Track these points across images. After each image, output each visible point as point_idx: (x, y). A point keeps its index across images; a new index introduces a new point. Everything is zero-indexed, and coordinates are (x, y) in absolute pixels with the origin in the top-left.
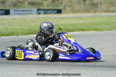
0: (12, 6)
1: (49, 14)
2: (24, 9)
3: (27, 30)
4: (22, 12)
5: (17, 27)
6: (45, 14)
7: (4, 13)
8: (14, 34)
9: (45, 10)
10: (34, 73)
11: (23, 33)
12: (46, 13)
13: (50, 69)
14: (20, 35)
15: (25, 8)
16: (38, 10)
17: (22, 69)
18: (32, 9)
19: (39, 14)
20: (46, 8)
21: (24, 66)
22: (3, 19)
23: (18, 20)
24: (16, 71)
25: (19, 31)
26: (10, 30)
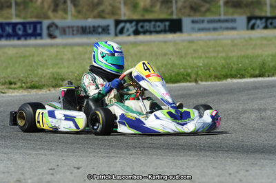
0: (187, 11)
2: (217, 18)
3: (219, 69)
4: (212, 25)
5: (195, 61)
6: (266, 27)
7: (167, 28)
8: (188, 78)
9: (267, 18)
10: (230, 172)
11: (210, 77)
12: (269, 26)
14: (202, 81)
15: (220, 15)
16: (249, 19)
17: (202, 162)
18: (236, 16)
19: (253, 28)
20: (269, 15)
22: (165, 42)
23: (201, 43)
24: (187, 168)
25: (201, 70)
26: (180, 69)
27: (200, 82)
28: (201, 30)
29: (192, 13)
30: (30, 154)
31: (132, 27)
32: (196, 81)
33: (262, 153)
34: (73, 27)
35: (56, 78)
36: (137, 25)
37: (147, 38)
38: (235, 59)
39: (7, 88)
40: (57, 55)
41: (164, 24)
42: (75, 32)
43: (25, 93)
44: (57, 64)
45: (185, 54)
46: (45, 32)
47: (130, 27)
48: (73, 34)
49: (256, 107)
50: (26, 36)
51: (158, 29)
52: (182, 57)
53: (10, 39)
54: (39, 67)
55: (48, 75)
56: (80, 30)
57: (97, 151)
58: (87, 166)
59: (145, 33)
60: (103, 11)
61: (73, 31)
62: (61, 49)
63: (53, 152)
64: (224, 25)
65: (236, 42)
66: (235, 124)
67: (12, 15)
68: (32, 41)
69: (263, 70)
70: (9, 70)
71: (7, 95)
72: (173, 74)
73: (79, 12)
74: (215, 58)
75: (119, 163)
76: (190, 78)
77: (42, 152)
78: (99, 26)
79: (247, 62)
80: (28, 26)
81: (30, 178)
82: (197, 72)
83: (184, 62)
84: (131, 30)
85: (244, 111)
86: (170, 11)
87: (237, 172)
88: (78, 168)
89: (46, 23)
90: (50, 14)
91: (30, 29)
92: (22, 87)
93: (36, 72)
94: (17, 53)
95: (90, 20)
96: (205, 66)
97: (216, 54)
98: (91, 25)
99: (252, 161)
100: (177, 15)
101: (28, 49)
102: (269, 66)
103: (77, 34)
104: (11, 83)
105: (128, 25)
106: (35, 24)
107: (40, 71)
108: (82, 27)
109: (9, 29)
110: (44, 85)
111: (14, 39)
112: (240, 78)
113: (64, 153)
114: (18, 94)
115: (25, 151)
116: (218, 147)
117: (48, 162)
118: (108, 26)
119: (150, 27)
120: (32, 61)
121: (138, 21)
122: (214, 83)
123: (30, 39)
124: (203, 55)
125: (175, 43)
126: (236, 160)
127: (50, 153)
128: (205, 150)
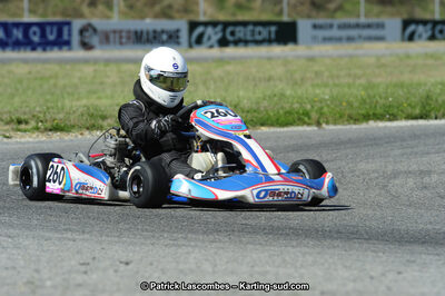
0: (306, 8)
2: (353, 21)
3: (356, 104)
4: (345, 33)
5: (317, 91)
6: (432, 38)
7: (273, 36)
8: (306, 119)
9: (435, 23)
10: (372, 274)
11: (341, 117)
12: (438, 35)
13: (437, 257)
14: (327, 123)
15: (358, 16)
16: (406, 24)
17: (327, 257)
18: (384, 19)
19: (411, 38)
20: (437, 17)
21: (334, 247)
22: (270, 59)
23: (328, 61)
24: (302, 266)
25: (328, 106)
26: (292, 103)
27: (324, 125)
28: (327, 40)
29: (314, 13)
30: (50, 239)
31: (216, 33)
32: (318, 124)
33: (424, 243)
34: (121, 32)
35: (92, 115)
36: (224, 30)
37: (240, 51)
38: (381, 90)
39: (13, 129)
40: (94, 77)
41: (267, 29)
42: (124, 40)
43: (43, 138)
44: (95, 92)
45: (302, 79)
46: (76, 38)
47: (213, 34)
48: (121, 43)
49: (414, 167)
50: (46, 44)
51: (258, 37)
52: (296, 83)
53: (19, 50)
54: (66, 95)
55: (81, 110)
56: (133, 36)
57: (157, 235)
58: (141, 260)
59: (236, 43)
60: (170, 7)
61: (121, 37)
62: (101, 67)
63: (86, 236)
64: (366, 32)
65: (383, 61)
66: (380, 195)
67: (23, 9)
68: (55, 54)
69: (427, 108)
70: (17, 100)
71: (13, 140)
72: (281, 112)
73: (131, 7)
74: (349, 86)
75: (193, 255)
76: (309, 118)
77: (69, 235)
78: (163, 32)
79: (401, 93)
80: (48, 29)
81: (50, 279)
82: (321, 108)
83: (299, 92)
84: (215, 38)
85: (395, 175)
86: (277, 9)
87: (383, 275)
88: (127, 264)
89: (77, 24)
90: (85, 9)
91: (52, 33)
92: (37, 129)
93: (59, 104)
94: (30, 73)
95: (148, 21)
96: (333, 99)
97: (351, 81)
98: (151, 28)
99: (408, 257)
100: (289, 15)
101: (48, 66)
102: (437, 101)
103: (126, 43)
104: (20, 122)
105: (210, 30)
106: (60, 26)
107: (67, 103)
108: (136, 33)
109: (18, 34)
110: (73, 126)
111: (25, 50)
112: (390, 120)
113: (104, 238)
114: (31, 140)
115: (42, 233)
116: (352, 233)
117: (78, 252)
118: (178, 31)
119: (245, 35)
120: (55, 85)
121: (226, 25)
122: (348, 127)
123: (51, 50)
124: (331, 82)
125: (285, 61)
126: (381, 254)
127: (81, 237)
128: (331, 237)
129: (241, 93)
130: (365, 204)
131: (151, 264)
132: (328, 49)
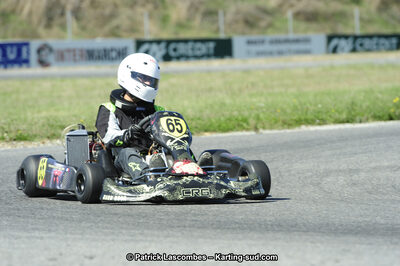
0: (241, 26)
1: (369, 50)
2: (282, 36)
3: (289, 111)
4: (275, 48)
5: (254, 100)
6: (354, 50)
7: (212, 51)
8: (245, 125)
9: (356, 38)
11: (276, 122)
14: (264, 128)
15: (287, 31)
16: (330, 38)
18: (310, 34)
19: (335, 51)
20: (358, 31)
22: (209, 72)
23: (261, 73)
25: (264, 112)
26: (232, 111)
27: (261, 131)
28: (260, 54)
29: (247, 30)
30: (20, 237)
31: (160, 50)
32: (256, 129)
33: (356, 234)
34: (74, 50)
35: (52, 126)
36: (167, 47)
37: (182, 65)
38: (310, 98)
40: (52, 91)
41: (206, 45)
42: (78, 57)
43: (8, 147)
44: (53, 105)
45: (240, 90)
46: (34, 57)
47: (158, 51)
48: (75, 60)
49: (344, 166)
50: (7, 63)
51: (198, 53)
52: (234, 94)
54: (27, 108)
55: (42, 121)
56: (85, 54)
57: (116, 232)
58: (104, 255)
59: (178, 58)
60: (118, 27)
61: (75, 55)
62: (58, 82)
63: (53, 234)
64: (295, 47)
65: (311, 72)
66: (314, 191)
68: (15, 71)
69: (353, 113)
72: (222, 119)
73: (83, 28)
74: (282, 95)
76: (248, 124)
77: (37, 234)
78: (112, 50)
79: (329, 100)
80: (9, 50)
82: (258, 115)
83: (238, 101)
84: (160, 54)
85: (328, 173)
86: (214, 27)
88: (91, 258)
89: (35, 45)
90: (41, 31)
91: (12, 52)
92: (3, 139)
93: (22, 116)
95: (98, 40)
96: (268, 106)
97: (283, 90)
98: (101, 47)
100: (225, 32)
101: (10, 83)
102: (361, 106)
103: (80, 60)
105: (154, 47)
106: (19, 47)
107: (29, 114)
108: (88, 51)
110: (35, 136)
112: (320, 124)
113: (68, 236)
116: (292, 226)
117: (46, 249)
118: (126, 49)
119: (186, 51)
120: (17, 100)
121: (169, 42)
122: (282, 131)
123: (12, 67)
124: (265, 91)
125: (223, 74)
126: (319, 245)
127: (48, 235)
128: (274, 230)
129: (186, 103)
130: (301, 200)
131: (113, 257)
132: (261, 62)
